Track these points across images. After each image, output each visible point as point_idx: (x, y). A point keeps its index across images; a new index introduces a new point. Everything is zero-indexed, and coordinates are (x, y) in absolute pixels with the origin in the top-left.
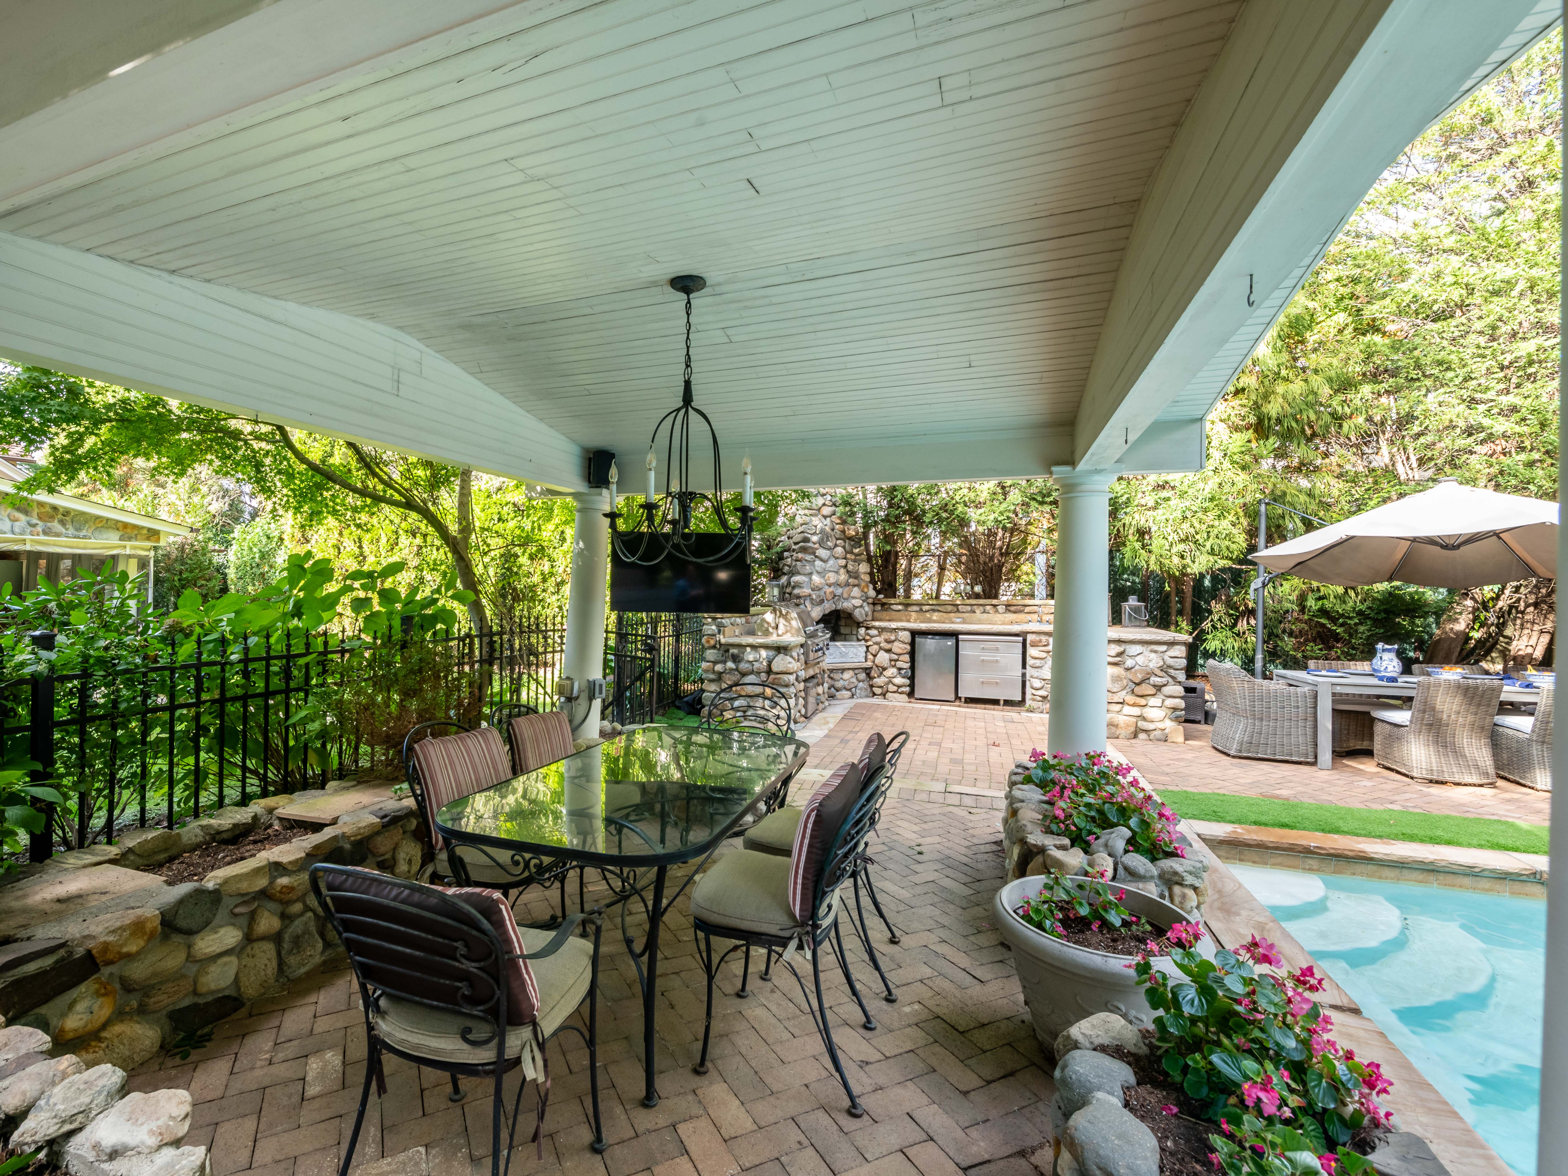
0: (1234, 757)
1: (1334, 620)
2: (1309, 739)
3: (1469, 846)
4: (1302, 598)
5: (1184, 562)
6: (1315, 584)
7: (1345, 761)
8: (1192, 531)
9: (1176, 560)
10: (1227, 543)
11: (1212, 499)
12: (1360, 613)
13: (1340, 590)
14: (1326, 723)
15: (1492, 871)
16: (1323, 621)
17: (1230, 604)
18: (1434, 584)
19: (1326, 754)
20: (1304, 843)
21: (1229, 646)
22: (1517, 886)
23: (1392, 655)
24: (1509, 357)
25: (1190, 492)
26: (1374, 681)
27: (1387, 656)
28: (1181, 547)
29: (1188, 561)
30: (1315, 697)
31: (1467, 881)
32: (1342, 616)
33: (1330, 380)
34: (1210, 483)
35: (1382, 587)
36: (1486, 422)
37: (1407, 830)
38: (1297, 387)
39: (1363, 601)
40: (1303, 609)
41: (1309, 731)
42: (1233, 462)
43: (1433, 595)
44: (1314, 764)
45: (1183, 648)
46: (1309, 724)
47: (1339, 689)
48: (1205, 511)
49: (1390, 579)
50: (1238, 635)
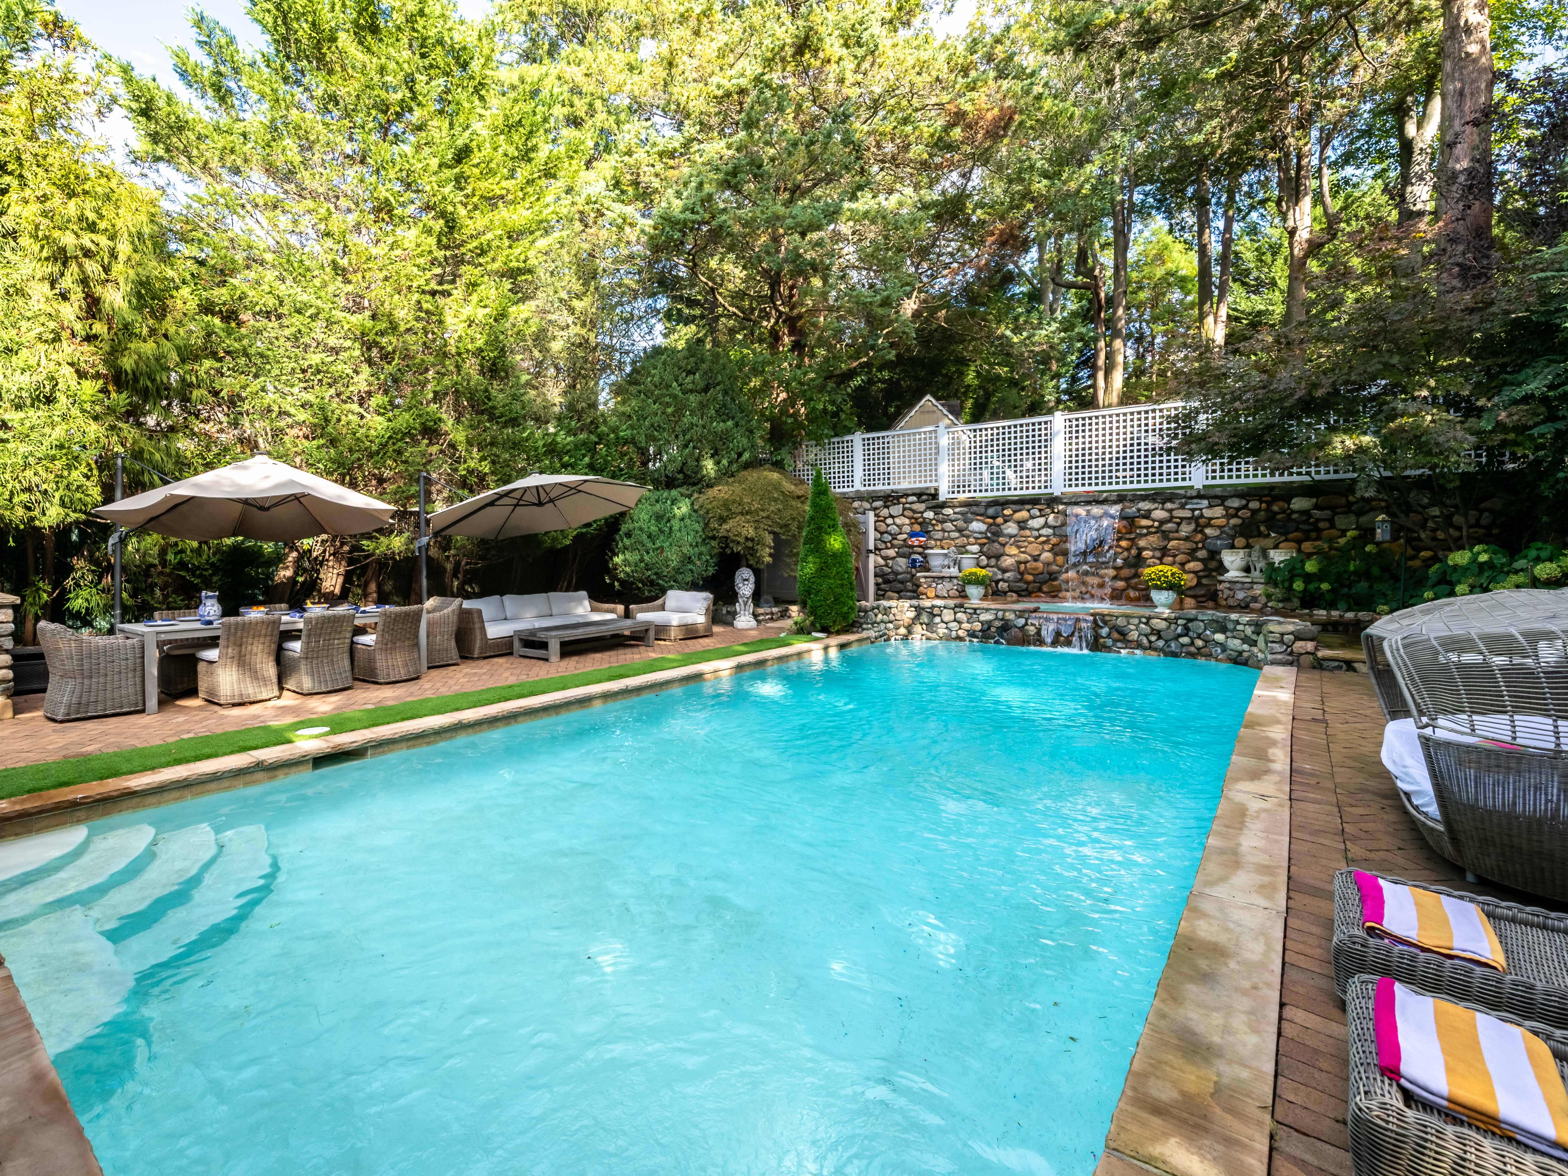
0: (62, 722)
1: (192, 572)
2: (139, 688)
3: (225, 754)
4: (163, 552)
5: (32, 514)
6: (173, 540)
7: (178, 703)
8: (36, 479)
9: (20, 512)
10: (78, 495)
11: (61, 447)
12: (213, 565)
13: (195, 544)
14: (153, 670)
15: (230, 771)
16: (182, 573)
17: (92, 560)
18: (268, 539)
19: (152, 701)
20: (71, 797)
21: (93, 604)
22: (248, 778)
23: (214, 601)
24: (306, 364)
25: (33, 436)
26: (198, 625)
27: (209, 602)
28: (25, 497)
29: (36, 513)
30: (143, 648)
31: (213, 786)
32: (198, 568)
33: (178, 348)
34: (58, 429)
35: (228, 541)
36: (292, 411)
37: (178, 756)
38: (149, 348)
39: (214, 554)
40: (164, 563)
41: (138, 680)
42: (83, 411)
43: (268, 547)
44: (143, 711)
45: (10, 612)
46: (138, 673)
47: (163, 637)
48: (53, 459)
49: (235, 535)
50: (103, 591)
